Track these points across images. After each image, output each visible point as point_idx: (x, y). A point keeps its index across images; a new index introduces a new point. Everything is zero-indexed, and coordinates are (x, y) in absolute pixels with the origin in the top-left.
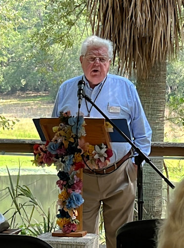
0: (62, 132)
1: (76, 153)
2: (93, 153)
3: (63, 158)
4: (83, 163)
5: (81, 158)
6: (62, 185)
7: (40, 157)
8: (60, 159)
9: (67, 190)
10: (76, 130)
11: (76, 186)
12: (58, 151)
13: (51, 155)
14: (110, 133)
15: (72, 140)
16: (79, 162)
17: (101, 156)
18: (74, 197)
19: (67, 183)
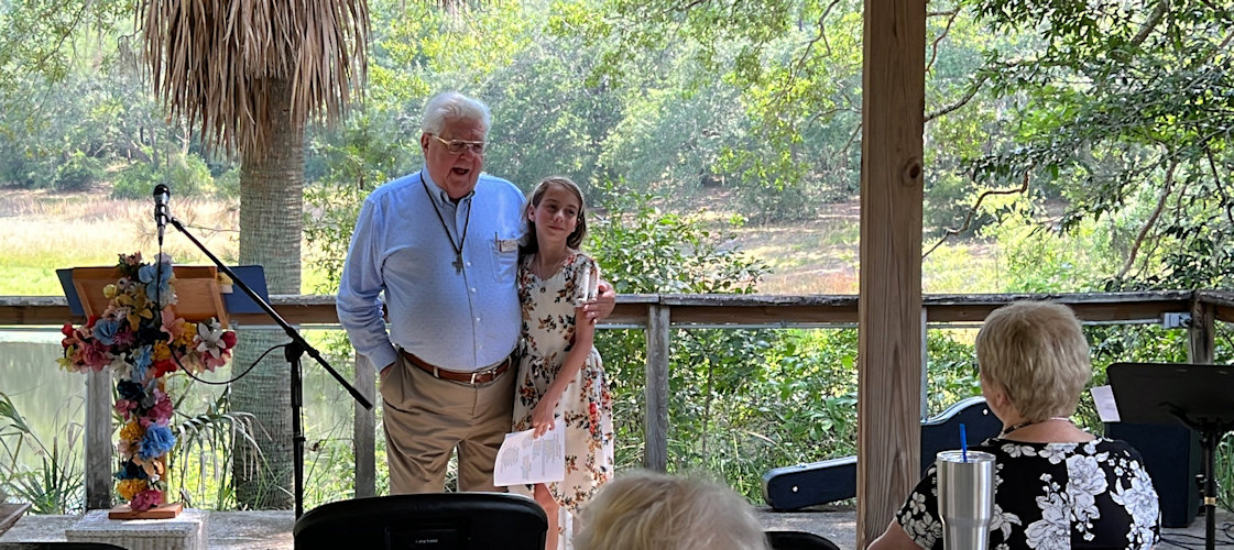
0: (125, 299)
1: (157, 341)
2: (194, 340)
3: (129, 353)
4: (172, 361)
5: (168, 352)
6: (128, 409)
7: (78, 351)
8: (123, 355)
9: (139, 420)
10: (155, 291)
11: (159, 411)
12: (118, 339)
13: (101, 347)
14: (225, 294)
15: (148, 314)
16: (164, 361)
17: (211, 345)
18: (155, 434)
19: (139, 406)
